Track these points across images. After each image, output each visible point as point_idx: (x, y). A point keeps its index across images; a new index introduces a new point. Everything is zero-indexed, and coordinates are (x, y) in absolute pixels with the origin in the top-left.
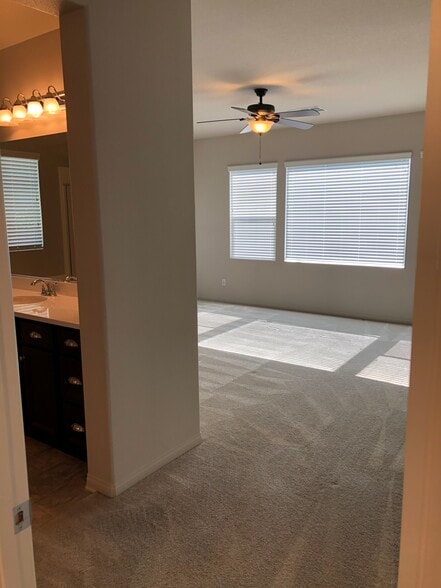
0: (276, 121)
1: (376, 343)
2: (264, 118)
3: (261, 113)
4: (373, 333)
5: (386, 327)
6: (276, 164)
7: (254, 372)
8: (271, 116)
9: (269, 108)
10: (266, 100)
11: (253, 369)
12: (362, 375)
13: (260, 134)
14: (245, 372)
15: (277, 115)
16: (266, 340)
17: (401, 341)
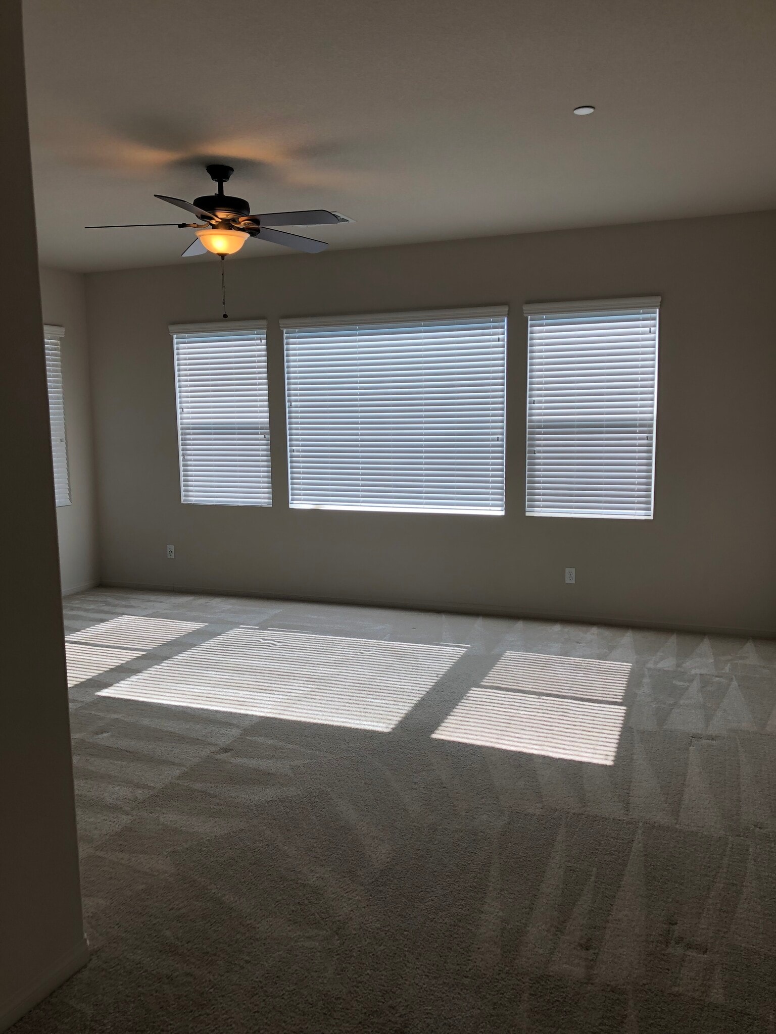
0: (253, 232)
1: (463, 658)
2: (228, 225)
3: (222, 215)
4: (457, 640)
5: (478, 625)
6: (264, 322)
7: (226, 750)
8: (243, 222)
9: (239, 206)
10: (231, 189)
11: (223, 742)
12: (443, 733)
13: (223, 256)
14: (206, 752)
15: (255, 220)
16: (253, 671)
17: (508, 653)
